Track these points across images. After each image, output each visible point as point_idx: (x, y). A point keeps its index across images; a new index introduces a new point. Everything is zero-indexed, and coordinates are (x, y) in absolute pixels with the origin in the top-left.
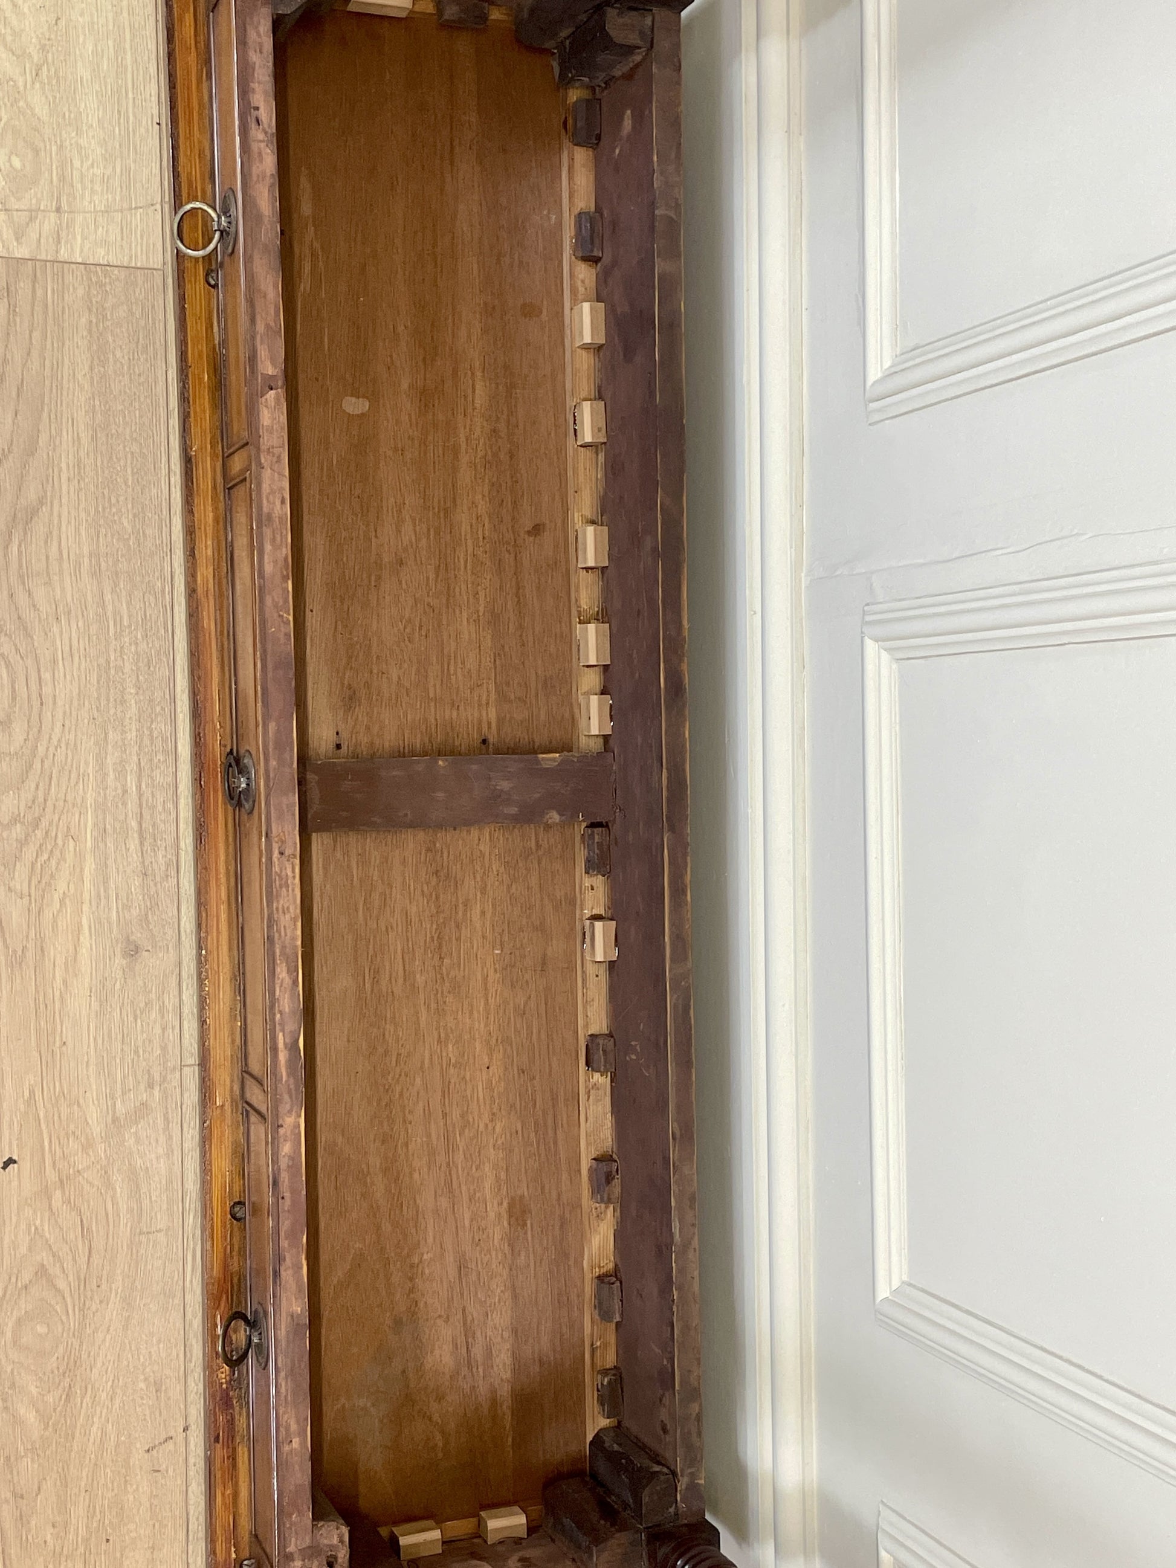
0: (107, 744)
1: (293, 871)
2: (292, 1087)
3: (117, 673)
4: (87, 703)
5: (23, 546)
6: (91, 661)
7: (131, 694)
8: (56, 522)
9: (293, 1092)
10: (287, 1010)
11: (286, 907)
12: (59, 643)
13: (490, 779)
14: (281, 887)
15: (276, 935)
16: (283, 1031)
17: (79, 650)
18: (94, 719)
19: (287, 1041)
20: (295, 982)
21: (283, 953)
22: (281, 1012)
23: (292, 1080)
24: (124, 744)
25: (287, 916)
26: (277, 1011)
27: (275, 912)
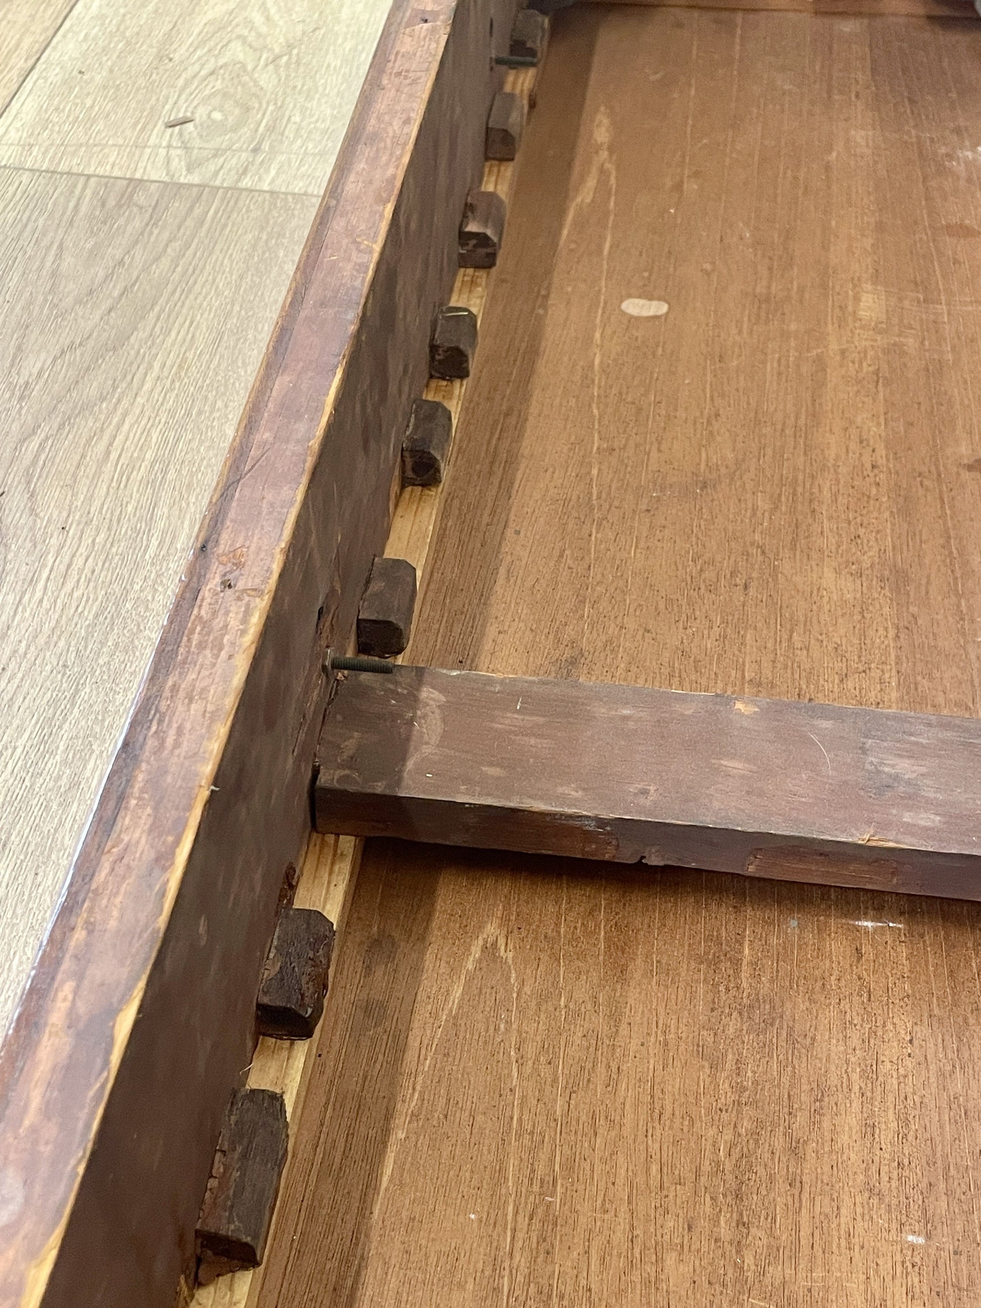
0: (73, 705)
1: (245, 621)
2: (46, 1150)
3: (135, 607)
4: (62, 643)
5: (50, 442)
6: (95, 588)
7: (150, 639)
8: (115, 420)
9: (44, 1170)
10: (113, 924)
11: (199, 685)
12: (50, 559)
13: (864, 750)
14: (201, 646)
15: (151, 743)
16: (79, 977)
17: (81, 571)
18: (65, 666)
19: (82, 1008)
20: (163, 859)
21: (154, 783)
22: (90, 928)
23: (51, 1131)
24: (106, 711)
25: (196, 708)
26: (80, 922)
27: (167, 693)
